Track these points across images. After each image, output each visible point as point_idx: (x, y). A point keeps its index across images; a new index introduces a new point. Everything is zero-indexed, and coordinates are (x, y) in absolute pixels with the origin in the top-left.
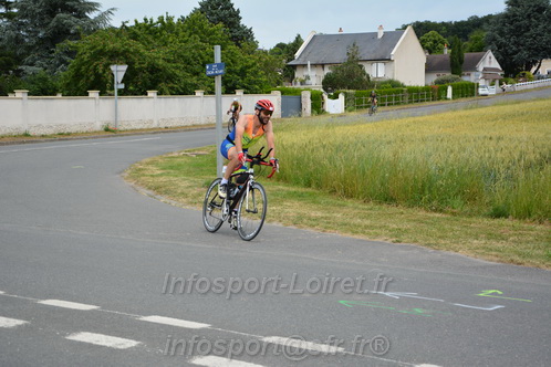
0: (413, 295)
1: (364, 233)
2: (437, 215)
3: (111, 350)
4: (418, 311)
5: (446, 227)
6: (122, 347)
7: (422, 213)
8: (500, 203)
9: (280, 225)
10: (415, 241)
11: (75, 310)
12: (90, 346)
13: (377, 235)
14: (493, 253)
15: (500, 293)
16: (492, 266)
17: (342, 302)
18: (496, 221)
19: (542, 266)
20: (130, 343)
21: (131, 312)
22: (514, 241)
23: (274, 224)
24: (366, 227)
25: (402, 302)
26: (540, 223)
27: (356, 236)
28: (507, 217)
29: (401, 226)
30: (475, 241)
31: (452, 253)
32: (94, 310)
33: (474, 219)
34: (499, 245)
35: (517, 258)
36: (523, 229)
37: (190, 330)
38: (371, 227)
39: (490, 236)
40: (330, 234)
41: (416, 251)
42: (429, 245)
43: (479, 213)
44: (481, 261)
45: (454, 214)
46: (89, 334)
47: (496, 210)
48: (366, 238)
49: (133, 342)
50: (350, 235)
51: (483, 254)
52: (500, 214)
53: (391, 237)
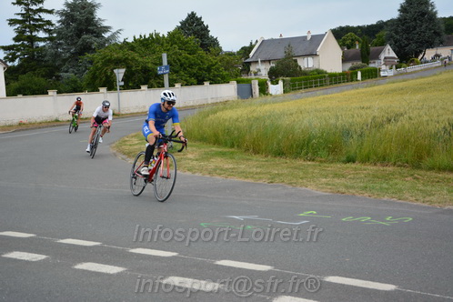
0: (255, 217)
1: (252, 177)
2: (309, 163)
3: (27, 262)
4: (249, 227)
5: (310, 171)
6: (35, 260)
7: (300, 162)
9: (200, 175)
10: (283, 181)
11: (19, 238)
12: (15, 260)
13: (260, 179)
14: (330, 187)
15: (314, 212)
16: (324, 196)
17: (202, 224)
18: (348, 165)
21: (55, 237)
22: (350, 178)
23: (197, 174)
24: (256, 174)
26: (375, 164)
27: (246, 180)
28: (354, 162)
29: (280, 172)
30: (324, 179)
31: (304, 188)
32: (31, 237)
33: (332, 165)
34: (338, 181)
35: (344, 190)
36: (360, 169)
37: (86, 247)
39: (336, 176)
40: (230, 179)
41: (280, 188)
42: (291, 184)
43: (338, 161)
44: (319, 193)
45: (321, 162)
46: (18, 252)
47: (348, 157)
48: (252, 181)
49: (43, 257)
50: (242, 180)
51: (323, 188)
52: (350, 160)
53: (269, 179)
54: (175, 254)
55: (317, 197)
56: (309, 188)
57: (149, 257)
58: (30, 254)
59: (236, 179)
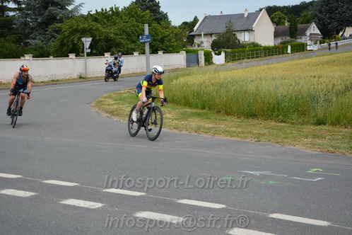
0: (268, 173)
1: (238, 136)
2: (283, 124)
3: (87, 209)
4: (271, 182)
5: (288, 131)
6: (93, 207)
7: (273, 124)
8: (321, 116)
9: (187, 133)
10: (269, 141)
11: (65, 186)
12: (74, 207)
13: (246, 137)
14: (317, 146)
15: (321, 170)
16: (316, 154)
18: (319, 127)
19: (347, 154)
20: (98, 205)
21: (98, 186)
22: (330, 139)
23: (183, 132)
24: (239, 133)
25: (261, 177)
26: (346, 127)
27: (233, 139)
28: (325, 125)
29: (260, 132)
30: (306, 140)
31: (292, 147)
32: (76, 186)
33: (305, 126)
34: (320, 142)
35: (332, 150)
36: (335, 131)
37: (134, 197)
38: (242, 133)
39: (315, 136)
40: (217, 137)
41: (270, 147)
42: (277, 143)
43: (308, 122)
44: (309, 151)
45: (292, 124)
46: (73, 200)
47: (318, 120)
48: (239, 139)
49: (100, 205)
50: (229, 138)
51: (310, 147)
52: (320, 123)
53: (255, 138)
54: (223, 206)
55: (311, 155)
56: (297, 147)
57: (201, 208)
58: (86, 202)
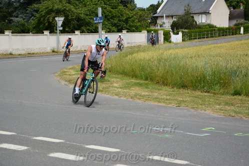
1: (164, 102)
2: (206, 94)
3: (15, 151)
4: (167, 136)
5: (207, 99)
6: (20, 150)
7: (198, 93)
8: (238, 88)
9: (125, 99)
10: (187, 106)
11: (4, 135)
12: (5, 149)
13: (170, 103)
15: (213, 129)
16: (219, 118)
17: (133, 132)
19: (244, 118)
20: (24, 148)
21: (30, 135)
22: (238, 106)
23: (122, 98)
24: (167, 99)
27: (160, 104)
28: (240, 95)
29: (184, 99)
30: (218, 106)
31: (203, 111)
32: (13, 135)
33: (223, 96)
34: (229, 108)
35: (233, 114)
36: (245, 100)
37: (54, 143)
38: (169, 100)
39: (227, 104)
41: (185, 111)
42: (193, 108)
43: (228, 93)
44: (215, 115)
45: (214, 93)
46: (7, 144)
47: (235, 92)
49: (26, 148)
50: (156, 103)
51: (217, 112)
52: (237, 93)
53: (177, 104)
54: (118, 150)
55: (214, 118)
56: (207, 112)
57: (100, 151)
58: (16, 146)
59: (152, 103)
